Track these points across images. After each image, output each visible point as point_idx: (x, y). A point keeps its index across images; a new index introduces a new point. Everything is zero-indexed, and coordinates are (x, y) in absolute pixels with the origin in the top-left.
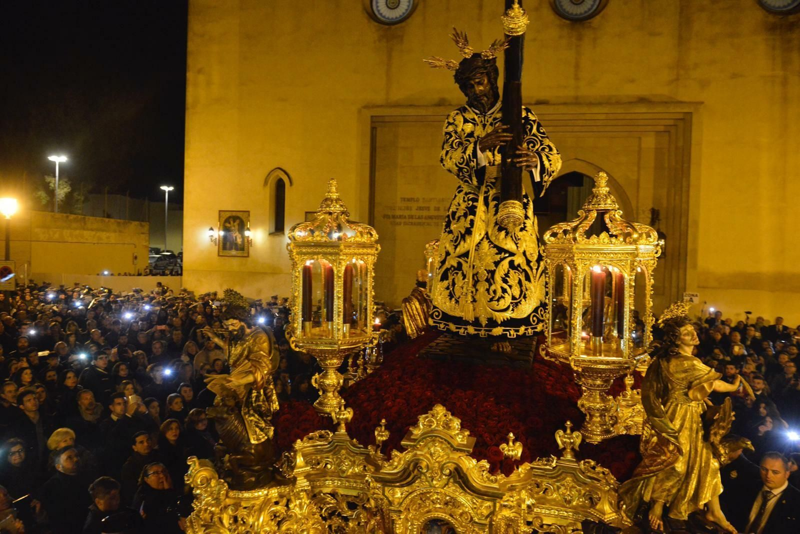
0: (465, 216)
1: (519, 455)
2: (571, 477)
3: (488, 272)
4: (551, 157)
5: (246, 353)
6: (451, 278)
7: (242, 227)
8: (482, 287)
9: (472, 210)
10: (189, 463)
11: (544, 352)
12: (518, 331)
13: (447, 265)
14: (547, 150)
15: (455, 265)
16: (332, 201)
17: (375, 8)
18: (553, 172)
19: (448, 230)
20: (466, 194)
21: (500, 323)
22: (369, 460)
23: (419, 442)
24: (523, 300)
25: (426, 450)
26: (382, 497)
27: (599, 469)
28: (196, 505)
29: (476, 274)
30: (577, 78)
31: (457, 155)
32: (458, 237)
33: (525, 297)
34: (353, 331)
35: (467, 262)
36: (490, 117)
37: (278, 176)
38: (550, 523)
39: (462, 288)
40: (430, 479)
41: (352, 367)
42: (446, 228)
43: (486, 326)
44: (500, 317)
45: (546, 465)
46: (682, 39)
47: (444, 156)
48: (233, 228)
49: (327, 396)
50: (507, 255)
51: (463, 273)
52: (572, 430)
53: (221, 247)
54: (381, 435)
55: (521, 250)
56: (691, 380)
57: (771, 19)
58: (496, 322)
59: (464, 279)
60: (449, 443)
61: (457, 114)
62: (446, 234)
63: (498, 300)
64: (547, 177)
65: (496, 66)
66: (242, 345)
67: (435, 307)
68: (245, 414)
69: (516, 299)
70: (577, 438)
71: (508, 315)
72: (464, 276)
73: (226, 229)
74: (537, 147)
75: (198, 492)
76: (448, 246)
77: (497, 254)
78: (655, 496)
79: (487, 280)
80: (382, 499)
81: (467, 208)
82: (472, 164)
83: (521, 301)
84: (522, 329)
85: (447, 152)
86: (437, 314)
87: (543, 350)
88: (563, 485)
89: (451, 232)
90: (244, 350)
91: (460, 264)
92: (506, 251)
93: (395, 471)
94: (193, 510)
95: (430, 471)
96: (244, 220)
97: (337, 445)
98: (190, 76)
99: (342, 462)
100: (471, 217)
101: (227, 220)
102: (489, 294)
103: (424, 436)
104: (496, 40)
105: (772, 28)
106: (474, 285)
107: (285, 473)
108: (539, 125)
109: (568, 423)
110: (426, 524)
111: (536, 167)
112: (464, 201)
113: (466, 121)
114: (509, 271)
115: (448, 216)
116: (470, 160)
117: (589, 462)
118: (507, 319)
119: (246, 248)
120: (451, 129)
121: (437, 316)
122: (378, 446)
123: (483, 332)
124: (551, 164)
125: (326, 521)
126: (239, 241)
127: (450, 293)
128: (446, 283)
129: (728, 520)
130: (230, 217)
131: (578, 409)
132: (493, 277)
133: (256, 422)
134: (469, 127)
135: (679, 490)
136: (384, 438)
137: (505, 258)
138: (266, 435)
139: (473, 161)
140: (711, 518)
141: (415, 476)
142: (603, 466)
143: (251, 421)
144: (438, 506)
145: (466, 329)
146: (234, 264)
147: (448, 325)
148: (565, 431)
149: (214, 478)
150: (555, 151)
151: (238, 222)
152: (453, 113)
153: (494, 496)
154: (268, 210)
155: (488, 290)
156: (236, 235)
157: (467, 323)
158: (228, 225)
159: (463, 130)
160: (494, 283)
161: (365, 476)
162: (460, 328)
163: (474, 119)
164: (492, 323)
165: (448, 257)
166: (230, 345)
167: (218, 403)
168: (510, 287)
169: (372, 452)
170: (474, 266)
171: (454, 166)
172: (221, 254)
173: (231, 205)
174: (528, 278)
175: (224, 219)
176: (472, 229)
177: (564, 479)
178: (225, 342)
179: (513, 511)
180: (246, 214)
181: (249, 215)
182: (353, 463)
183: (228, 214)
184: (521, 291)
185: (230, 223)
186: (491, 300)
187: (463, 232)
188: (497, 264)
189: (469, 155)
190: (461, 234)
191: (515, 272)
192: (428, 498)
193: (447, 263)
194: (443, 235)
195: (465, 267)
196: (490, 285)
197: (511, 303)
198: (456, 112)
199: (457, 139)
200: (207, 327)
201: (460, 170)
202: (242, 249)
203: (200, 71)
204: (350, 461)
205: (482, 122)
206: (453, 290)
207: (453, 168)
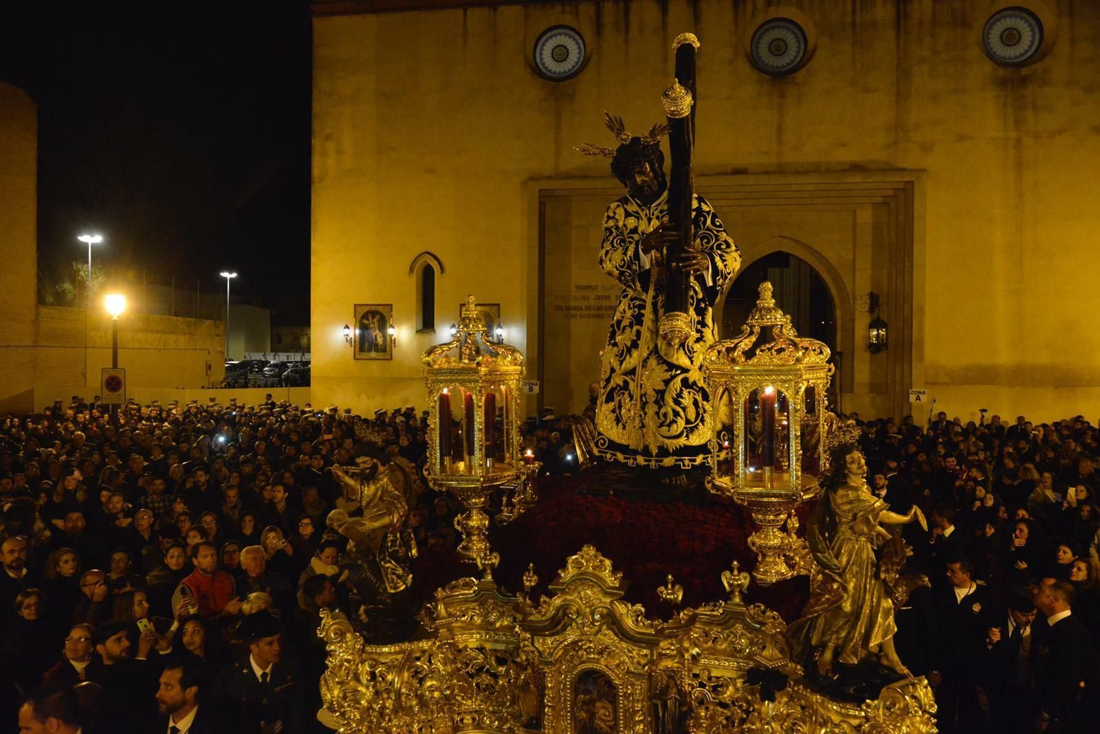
0: (631, 325)
1: (680, 598)
2: (741, 623)
3: (657, 392)
4: (727, 257)
5: (380, 493)
6: (617, 399)
7: (383, 323)
8: (651, 409)
9: (638, 319)
10: (322, 616)
11: (710, 485)
12: (695, 461)
13: (612, 384)
14: (724, 247)
15: (621, 383)
16: (470, 320)
17: (538, 60)
18: (729, 274)
19: (612, 342)
20: (632, 299)
21: (671, 451)
22: (517, 608)
23: (568, 585)
24: (700, 424)
25: (576, 595)
26: (533, 649)
27: (768, 613)
28: (330, 661)
29: (645, 395)
30: (780, 142)
31: (617, 256)
32: (623, 351)
33: (702, 421)
34: (497, 465)
35: (634, 380)
36: (656, 209)
37: (426, 261)
38: (719, 676)
39: (629, 410)
40: (580, 626)
41: (507, 506)
42: (611, 340)
43: (657, 455)
44: (672, 444)
45: (713, 611)
46: (901, 95)
47: (604, 256)
48: (372, 326)
49: (471, 539)
50: (679, 372)
51: (630, 394)
52: (740, 572)
53: (357, 348)
54: (530, 581)
55: (697, 364)
56: (856, 512)
57: (1001, 72)
58: (667, 450)
59: (631, 401)
60: (600, 586)
61: (618, 206)
62: (611, 346)
63: (669, 425)
64: (721, 281)
65: (660, 151)
66: (375, 485)
67: (600, 434)
68: (381, 560)
69: (691, 423)
70: (744, 580)
71: (682, 441)
72: (631, 397)
73: (364, 327)
74: (711, 244)
75: (333, 647)
76: (612, 360)
77: (667, 371)
78: (825, 639)
79: (656, 402)
80: (533, 652)
81: (632, 316)
82: (634, 267)
83: (698, 424)
84: (699, 459)
85: (607, 252)
86: (602, 442)
87: (709, 482)
88: (732, 633)
89: (615, 345)
90: (377, 490)
91: (626, 383)
92: (678, 367)
93: (544, 618)
94: (327, 667)
95: (581, 617)
96: (386, 315)
97: (483, 594)
98: (316, 143)
99: (489, 612)
100: (638, 327)
101: (365, 316)
102: (659, 418)
103: (574, 580)
104: (656, 125)
105: (1002, 83)
106: (643, 408)
107: (427, 625)
108: (714, 217)
109: (736, 563)
110: (580, 677)
111: (708, 268)
112: (629, 308)
113: (628, 214)
114: (681, 390)
115: (612, 326)
116: (632, 263)
117: (759, 607)
118: (680, 447)
119: (388, 349)
120: (611, 223)
121: (603, 445)
122: (526, 593)
123: (653, 463)
124: (725, 266)
125: (473, 678)
126: (380, 340)
127: (617, 416)
128: (611, 405)
129: (903, 664)
130: (367, 313)
131: (749, 549)
132: (663, 399)
133: (393, 569)
134: (632, 222)
135: (849, 633)
136: (533, 584)
137: (676, 376)
138: (404, 583)
139: (635, 264)
140: (885, 662)
141: (565, 623)
142: (772, 610)
143: (388, 567)
144: (592, 656)
145: (635, 459)
146: (374, 368)
147: (615, 455)
148: (732, 572)
149: (349, 631)
150: (733, 248)
151: (377, 317)
152: (613, 205)
153: (651, 643)
154: (414, 304)
155: (657, 413)
156: (376, 333)
157: (635, 452)
158: (366, 322)
159: (625, 225)
160: (664, 405)
161: (515, 627)
162: (629, 459)
163: (637, 213)
164: (664, 452)
165: (613, 375)
166: (362, 484)
167: (351, 549)
168: (684, 409)
169: (521, 599)
170: (641, 385)
171: (615, 269)
172: (357, 357)
173: (369, 297)
174: (706, 397)
175: (360, 315)
176: (639, 342)
177: (734, 625)
178: (356, 481)
179: (676, 660)
180: (388, 309)
181: (392, 310)
182: (502, 615)
183: (367, 309)
184: (698, 414)
185: (368, 319)
186: (661, 425)
187: (629, 344)
188: (667, 382)
189: (630, 257)
190: (627, 347)
191: (689, 392)
192: (581, 648)
193: (612, 381)
194: (608, 348)
195: (632, 386)
196: (660, 407)
197: (685, 428)
198: (616, 204)
199: (618, 235)
200: (336, 465)
201: (622, 273)
202: (384, 350)
203: (328, 137)
204: (499, 611)
205: (646, 215)
206: (620, 413)
207: (613, 271)
